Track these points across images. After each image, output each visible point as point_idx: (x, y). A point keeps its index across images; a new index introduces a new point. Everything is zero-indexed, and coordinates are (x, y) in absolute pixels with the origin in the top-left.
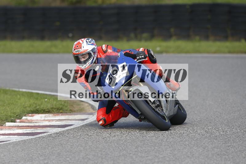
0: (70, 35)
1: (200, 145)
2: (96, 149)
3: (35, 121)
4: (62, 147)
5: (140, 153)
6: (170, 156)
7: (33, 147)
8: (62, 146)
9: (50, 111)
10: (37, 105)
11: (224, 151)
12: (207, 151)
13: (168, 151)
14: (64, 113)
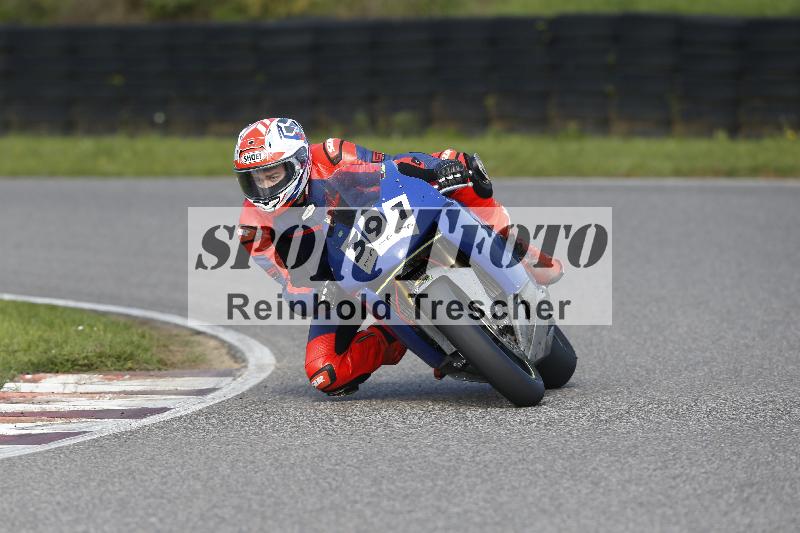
0: (159, 117)
1: (582, 474)
2: (245, 488)
3: (45, 398)
4: (132, 482)
5: (389, 499)
6: (486, 509)
7: (40, 482)
8: (134, 478)
9: (92, 365)
10: (52, 345)
11: (661, 493)
12: (603, 494)
13: (478, 493)
14: (138, 372)
